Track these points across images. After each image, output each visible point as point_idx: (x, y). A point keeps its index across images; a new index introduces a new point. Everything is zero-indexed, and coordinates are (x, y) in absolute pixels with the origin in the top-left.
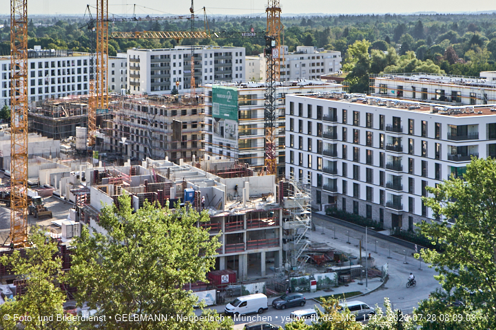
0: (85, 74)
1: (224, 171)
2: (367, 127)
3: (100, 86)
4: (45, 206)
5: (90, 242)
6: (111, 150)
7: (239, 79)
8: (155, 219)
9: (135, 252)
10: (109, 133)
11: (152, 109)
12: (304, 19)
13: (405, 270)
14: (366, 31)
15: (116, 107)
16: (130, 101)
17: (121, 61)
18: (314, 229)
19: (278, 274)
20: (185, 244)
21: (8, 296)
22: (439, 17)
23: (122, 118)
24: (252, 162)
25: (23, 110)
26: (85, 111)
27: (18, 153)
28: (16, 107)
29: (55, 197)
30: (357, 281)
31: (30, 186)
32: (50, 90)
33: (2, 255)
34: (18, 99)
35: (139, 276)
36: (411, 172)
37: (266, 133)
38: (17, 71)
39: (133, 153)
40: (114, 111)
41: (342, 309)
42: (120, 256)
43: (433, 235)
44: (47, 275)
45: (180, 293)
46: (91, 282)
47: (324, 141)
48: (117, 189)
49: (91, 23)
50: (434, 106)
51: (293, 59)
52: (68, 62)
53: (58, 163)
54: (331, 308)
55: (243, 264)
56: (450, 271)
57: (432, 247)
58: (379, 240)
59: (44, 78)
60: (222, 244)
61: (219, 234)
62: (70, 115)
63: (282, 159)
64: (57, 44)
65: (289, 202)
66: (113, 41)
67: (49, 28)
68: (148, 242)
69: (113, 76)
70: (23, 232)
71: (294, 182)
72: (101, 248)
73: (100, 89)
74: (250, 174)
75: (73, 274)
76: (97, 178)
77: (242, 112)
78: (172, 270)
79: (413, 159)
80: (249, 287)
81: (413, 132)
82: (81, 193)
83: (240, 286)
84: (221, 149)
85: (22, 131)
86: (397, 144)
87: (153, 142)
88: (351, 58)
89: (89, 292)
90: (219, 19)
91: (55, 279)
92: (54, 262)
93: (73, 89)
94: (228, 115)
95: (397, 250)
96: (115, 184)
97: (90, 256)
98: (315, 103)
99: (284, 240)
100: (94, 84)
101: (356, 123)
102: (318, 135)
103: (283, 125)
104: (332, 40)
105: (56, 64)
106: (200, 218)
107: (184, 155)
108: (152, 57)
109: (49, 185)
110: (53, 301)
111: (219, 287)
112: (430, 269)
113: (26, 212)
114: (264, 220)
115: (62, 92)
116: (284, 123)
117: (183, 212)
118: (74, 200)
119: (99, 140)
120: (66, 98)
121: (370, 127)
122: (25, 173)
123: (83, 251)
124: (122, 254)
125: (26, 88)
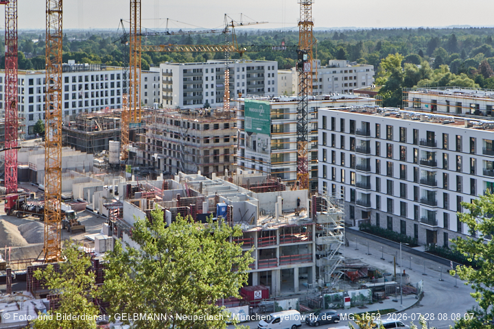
0: (118, 88)
1: (256, 185)
2: (401, 141)
3: (133, 100)
4: (78, 220)
5: (122, 256)
6: (144, 165)
7: (271, 93)
8: (187, 233)
9: (168, 266)
10: (142, 147)
11: (184, 123)
12: (336, 33)
13: (441, 287)
14: (399, 44)
15: (149, 121)
16: (163, 115)
17: (153, 75)
18: (347, 245)
19: (311, 291)
20: (218, 259)
21: (42, 311)
22: (473, 30)
23: (155, 132)
24: (285, 176)
25: (57, 125)
26: (118, 125)
27: (52, 167)
28: (50, 121)
29: (89, 211)
30: (392, 298)
31: (63, 200)
32: (83, 104)
33: (36, 269)
34: (52, 114)
35: (172, 291)
36: (445, 187)
37: (298, 147)
38: (52, 85)
39: (165, 167)
40: (147, 125)
41: (377, 326)
42: (153, 271)
43: (469, 251)
44: (81, 289)
45: (212, 309)
46: (124, 297)
47: (357, 155)
48: (150, 203)
49: (124, 38)
50: (468, 121)
51: (325, 72)
52: (102, 76)
53: (91, 177)
54: (365, 325)
55: (276, 279)
56: (487, 289)
57: (468, 264)
58: (413, 257)
59: (77, 92)
60: (255, 259)
61: (252, 249)
62: (103, 129)
63: (315, 174)
64: (90, 58)
65: (322, 217)
66: (146, 55)
67: (83, 42)
68: (181, 257)
69: (146, 90)
70: (57, 246)
71: (327, 197)
72: (134, 263)
73: (133, 103)
74: (282, 188)
75: (106, 289)
76: (130, 192)
77: (274, 126)
78: (205, 285)
79: (448, 174)
80: (282, 303)
81: (448, 146)
82: (114, 207)
83: (273, 302)
84: (253, 164)
85: (56, 145)
86: (431, 158)
87: (186, 156)
88: (384, 72)
89: (122, 307)
90: (252, 32)
91: (88, 293)
92: (87, 277)
93: (106, 103)
94: (260, 129)
95: (432, 266)
96: (148, 198)
97: (123, 271)
98: (348, 117)
99: (317, 256)
100: (127, 98)
101: (389, 137)
102: (351, 150)
103: (315, 139)
104: (365, 54)
105: (90, 79)
106: (233, 233)
107: (216, 168)
108: (185, 71)
109: (82, 199)
111: (252, 303)
112: (466, 287)
113: (60, 227)
114: (297, 236)
115: (95, 106)
116: (317, 137)
117: (216, 227)
118: (107, 214)
119: (132, 154)
120: (99, 112)
121: (404, 142)
122: (59, 187)
123: (116, 266)
124: (155, 269)
125: (60, 102)
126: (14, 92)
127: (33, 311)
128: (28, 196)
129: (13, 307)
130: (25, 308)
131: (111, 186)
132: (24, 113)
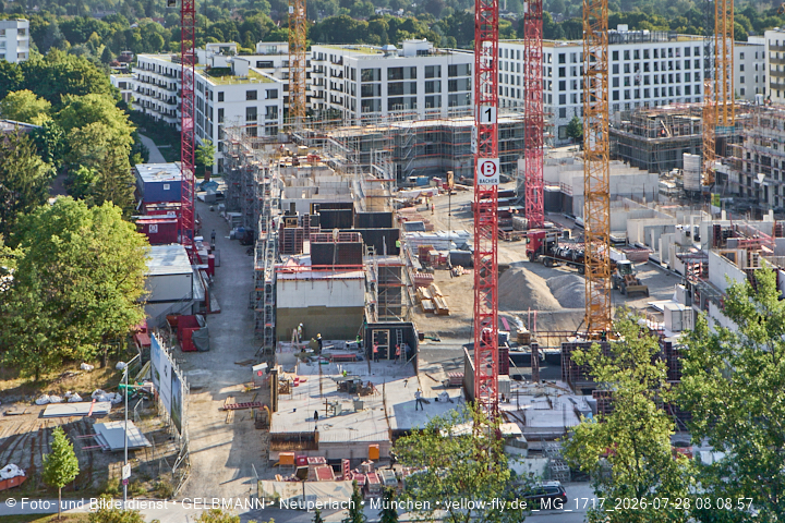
0: (697, 70)
3: (721, 90)
4: (637, 277)
5: (710, 340)
6: (740, 194)
10: (737, 166)
15: (747, 123)
16: (771, 115)
17: (754, 49)
21: (586, 414)
23: (759, 142)
25: (602, 125)
26: (697, 129)
27: (594, 190)
28: (591, 120)
29: (653, 263)
31: (613, 243)
32: (642, 94)
33: (574, 349)
34: (593, 108)
38: (593, 64)
39: (777, 199)
40: (745, 131)
42: (761, 369)
44: (644, 387)
46: (714, 405)
48: (752, 258)
52: (670, 50)
53: (656, 210)
59: (632, 75)
62: (673, 135)
64: (652, 21)
66: (742, 17)
69: (742, 74)
70: (605, 315)
72: (728, 352)
73: (720, 94)
75: (685, 390)
76: (719, 237)
82: (694, 260)
85: (601, 156)
89: (712, 422)
91: (656, 395)
92: (654, 368)
93: (678, 93)
96: (749, 249)
97: (711, 364)
100: (711, 86)
105: (652, 54)
109: (642, 244)
110: (655, 430)
113: (609, 285)
115: (660, 98)
118: (683, 271)
119: (720, 177)
120: (667, 107)
122: (606, 223)
123: (699, 354)
124: (765, 366)
125: (605, 90)
126: (538, 74)
127: (572, 412)
128: (559, 235)
129: (542, 403)
130: (560, 407)
131: (687, 226)
132: (552, 106)
